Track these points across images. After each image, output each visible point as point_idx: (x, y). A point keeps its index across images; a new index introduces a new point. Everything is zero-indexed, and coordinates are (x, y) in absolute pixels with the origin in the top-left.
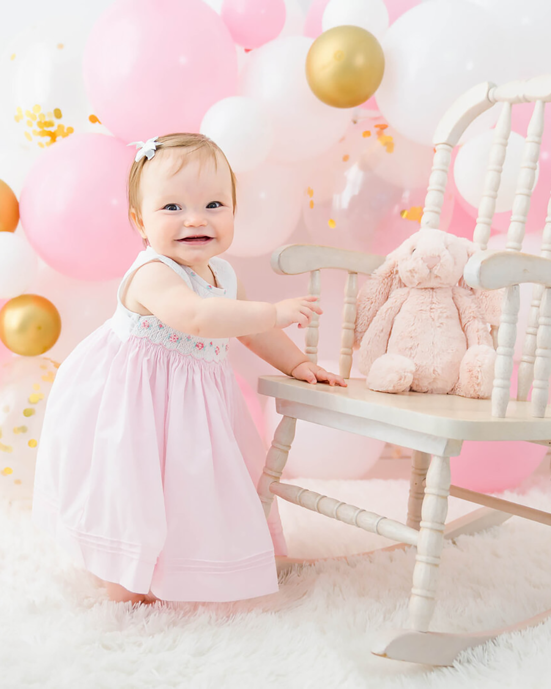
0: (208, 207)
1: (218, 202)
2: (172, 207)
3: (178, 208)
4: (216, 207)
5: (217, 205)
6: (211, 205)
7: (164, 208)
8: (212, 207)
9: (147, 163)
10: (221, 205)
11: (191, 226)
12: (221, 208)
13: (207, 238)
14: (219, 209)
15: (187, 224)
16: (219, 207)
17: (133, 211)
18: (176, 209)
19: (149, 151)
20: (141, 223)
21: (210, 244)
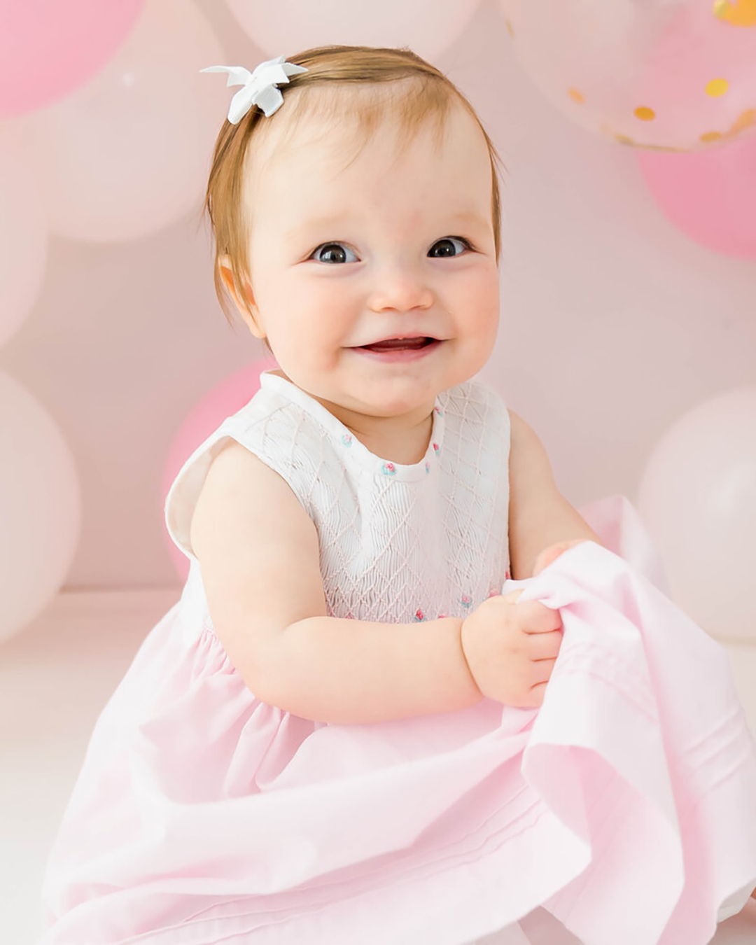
0: (431, 254)
1: (459, 238)
2: (333, 251)
3: (349, 256)
4: (452, 253)
5: (458, 248)
6: (441, 248)
7: (311, 258)
8: (442, 254)
9: (263, 126)
10: (468, 246)
11: (389, 309)
12: (469, 258)
13: (428, 343)
14: (462, 259)
15: (378, 303)
16: (462, 254)
17: (226, 262)
18: (343, 260)
19: (267, 91)
20: (248, 296)
21: (432, 357)
